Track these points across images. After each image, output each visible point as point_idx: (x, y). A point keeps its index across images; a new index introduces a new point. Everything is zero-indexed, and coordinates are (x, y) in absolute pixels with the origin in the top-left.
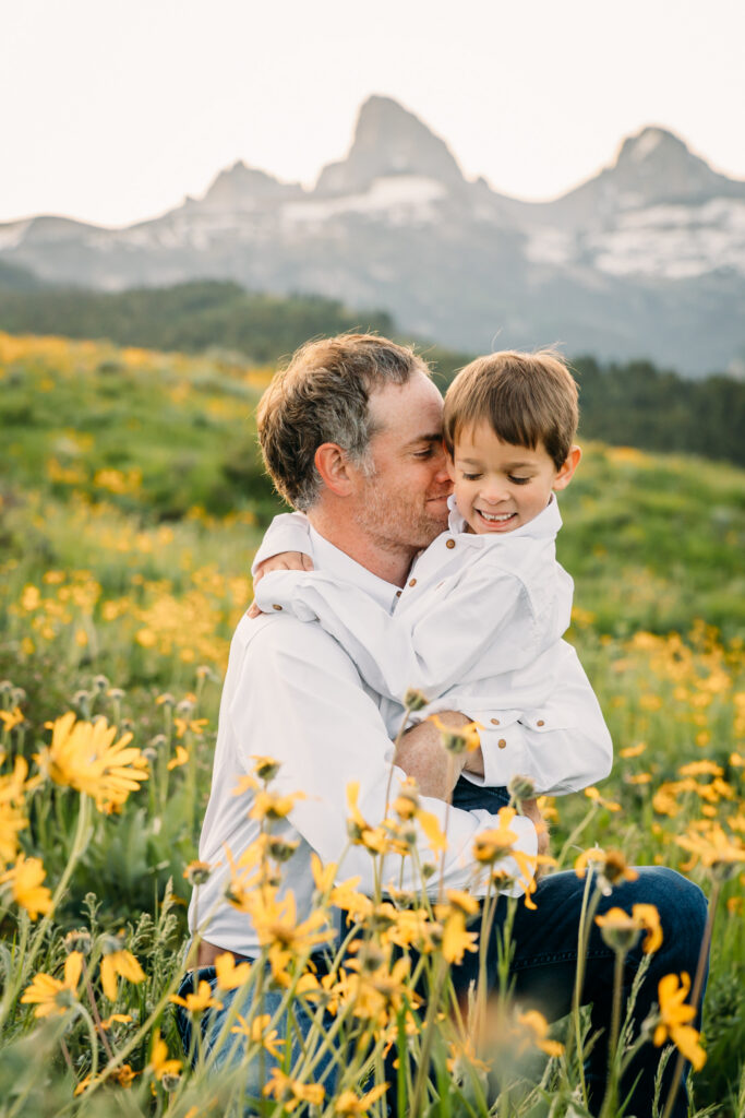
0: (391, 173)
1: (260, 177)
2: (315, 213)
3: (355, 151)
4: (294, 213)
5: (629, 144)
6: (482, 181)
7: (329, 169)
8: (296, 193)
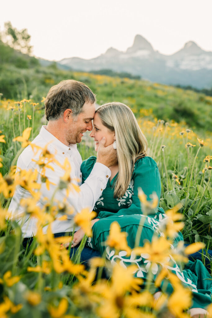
0: (141, 49)
1: (115, 50)
2: (126, 57)
3: (134, 45)
4: (122, 57)
5: (186, 44)
6: (157, 52)
7: (129, 49)
8: (122, 53)
